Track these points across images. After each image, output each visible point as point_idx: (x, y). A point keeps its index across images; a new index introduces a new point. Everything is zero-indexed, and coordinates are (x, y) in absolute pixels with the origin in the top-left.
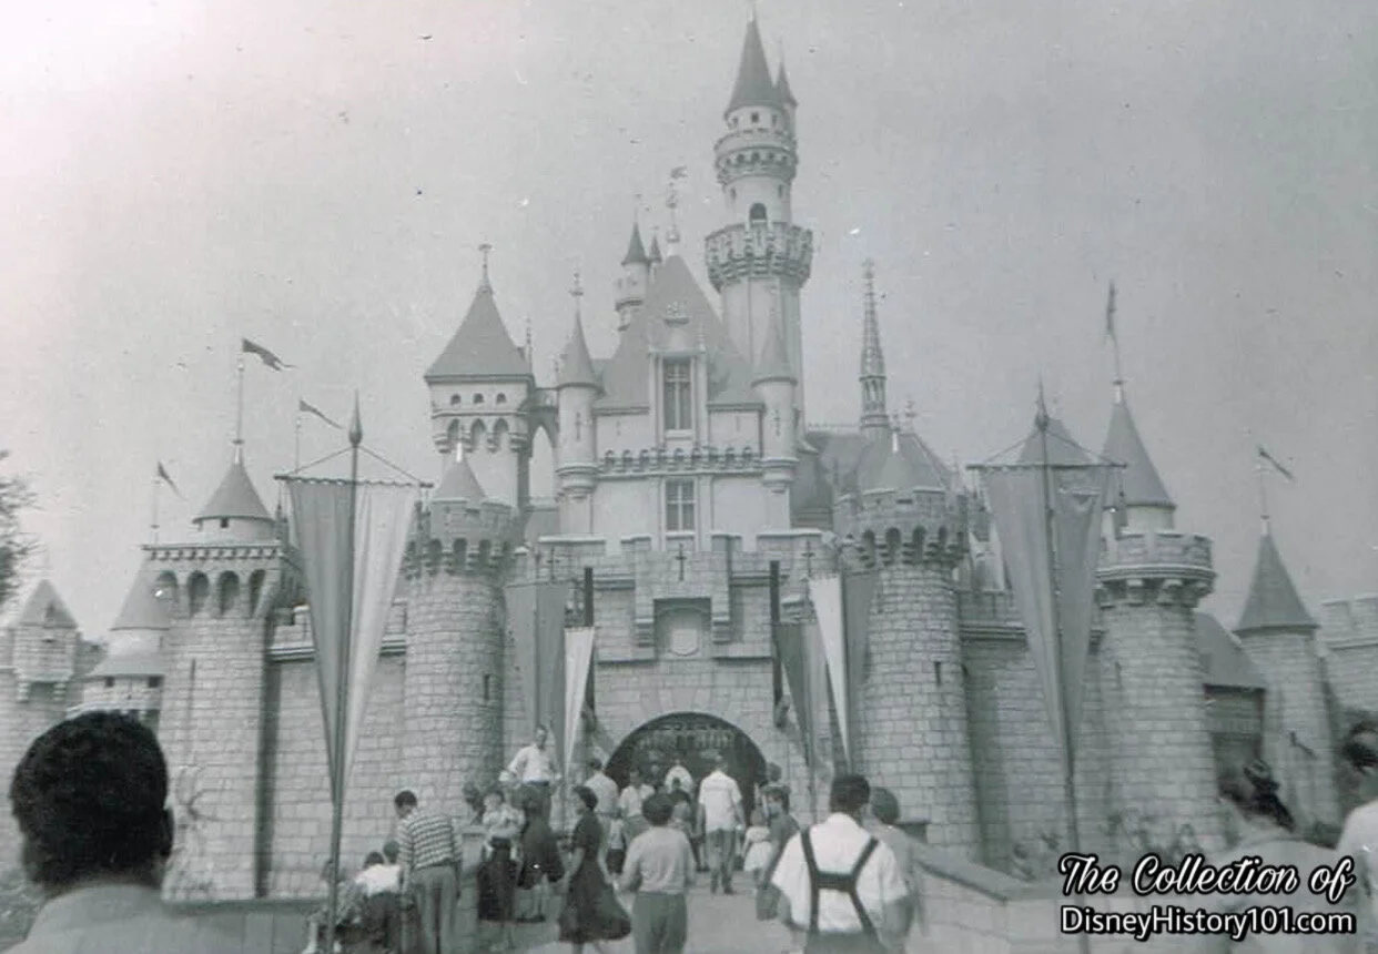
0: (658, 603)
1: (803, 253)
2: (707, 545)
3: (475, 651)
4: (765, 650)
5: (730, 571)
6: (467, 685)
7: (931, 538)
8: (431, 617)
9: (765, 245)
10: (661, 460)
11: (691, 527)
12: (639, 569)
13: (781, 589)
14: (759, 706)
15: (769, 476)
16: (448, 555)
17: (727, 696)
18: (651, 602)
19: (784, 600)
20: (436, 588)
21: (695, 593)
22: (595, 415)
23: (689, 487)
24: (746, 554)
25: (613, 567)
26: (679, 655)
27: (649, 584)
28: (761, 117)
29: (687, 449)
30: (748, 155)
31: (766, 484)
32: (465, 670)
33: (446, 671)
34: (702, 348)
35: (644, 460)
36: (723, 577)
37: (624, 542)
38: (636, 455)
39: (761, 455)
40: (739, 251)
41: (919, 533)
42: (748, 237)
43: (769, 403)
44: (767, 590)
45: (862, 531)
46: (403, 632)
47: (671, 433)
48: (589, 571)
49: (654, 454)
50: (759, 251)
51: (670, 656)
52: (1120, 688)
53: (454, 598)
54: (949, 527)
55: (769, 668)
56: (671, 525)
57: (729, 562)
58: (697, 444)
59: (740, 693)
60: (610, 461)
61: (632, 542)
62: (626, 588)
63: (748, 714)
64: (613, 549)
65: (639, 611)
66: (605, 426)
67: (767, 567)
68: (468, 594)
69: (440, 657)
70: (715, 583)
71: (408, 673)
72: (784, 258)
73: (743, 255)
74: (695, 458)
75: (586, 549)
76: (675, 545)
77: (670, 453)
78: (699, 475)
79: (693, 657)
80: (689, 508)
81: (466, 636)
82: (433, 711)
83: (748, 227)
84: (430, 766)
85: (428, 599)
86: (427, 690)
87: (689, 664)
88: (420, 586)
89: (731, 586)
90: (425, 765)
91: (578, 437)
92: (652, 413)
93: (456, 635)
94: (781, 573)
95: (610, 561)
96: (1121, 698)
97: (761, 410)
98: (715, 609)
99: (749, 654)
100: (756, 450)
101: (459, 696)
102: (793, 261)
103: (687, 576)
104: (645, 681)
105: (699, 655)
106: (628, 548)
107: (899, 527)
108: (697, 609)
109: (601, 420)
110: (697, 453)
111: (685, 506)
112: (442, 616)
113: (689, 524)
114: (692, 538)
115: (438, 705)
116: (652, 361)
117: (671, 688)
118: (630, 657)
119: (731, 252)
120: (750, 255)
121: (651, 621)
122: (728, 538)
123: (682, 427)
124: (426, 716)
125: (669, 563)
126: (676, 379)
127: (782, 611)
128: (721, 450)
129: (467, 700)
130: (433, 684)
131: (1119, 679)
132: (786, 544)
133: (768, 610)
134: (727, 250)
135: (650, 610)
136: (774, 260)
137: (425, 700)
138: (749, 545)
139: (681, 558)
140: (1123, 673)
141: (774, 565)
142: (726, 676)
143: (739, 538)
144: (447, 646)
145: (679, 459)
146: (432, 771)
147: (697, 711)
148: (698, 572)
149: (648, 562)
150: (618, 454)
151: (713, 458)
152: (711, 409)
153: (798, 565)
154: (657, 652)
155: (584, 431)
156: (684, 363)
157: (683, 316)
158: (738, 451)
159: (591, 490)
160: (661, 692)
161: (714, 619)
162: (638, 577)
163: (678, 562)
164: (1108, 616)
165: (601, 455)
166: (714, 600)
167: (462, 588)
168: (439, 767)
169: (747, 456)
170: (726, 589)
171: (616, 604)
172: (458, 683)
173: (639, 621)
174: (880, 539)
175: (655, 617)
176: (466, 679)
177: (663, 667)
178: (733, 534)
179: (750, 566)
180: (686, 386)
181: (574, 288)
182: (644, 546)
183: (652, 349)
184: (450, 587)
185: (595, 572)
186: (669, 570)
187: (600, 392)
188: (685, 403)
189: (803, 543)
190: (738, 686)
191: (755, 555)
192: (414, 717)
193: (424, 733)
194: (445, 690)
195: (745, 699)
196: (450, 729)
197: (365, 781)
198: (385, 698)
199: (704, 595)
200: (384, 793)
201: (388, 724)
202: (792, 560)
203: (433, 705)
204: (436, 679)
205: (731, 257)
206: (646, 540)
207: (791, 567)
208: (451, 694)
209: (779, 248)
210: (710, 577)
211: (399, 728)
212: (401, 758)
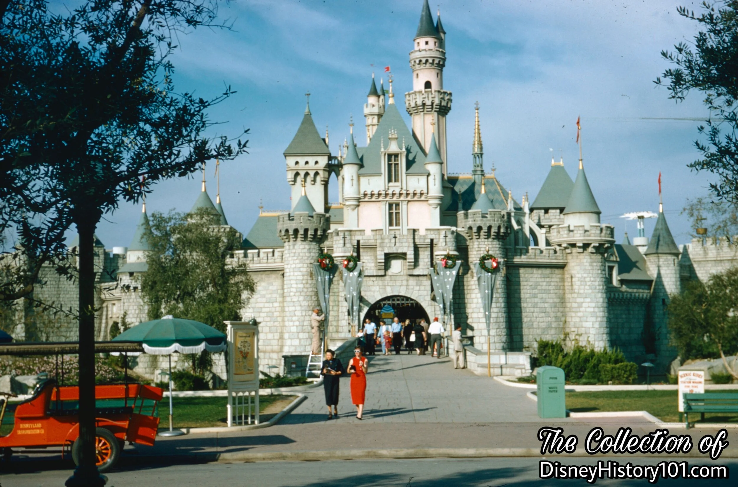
0: (386, 255)
1: (448, 103)
2: (405, 232)
4: (427, 272)
5: (414, 243)
7: (495, 229)
8: (295, 258)
9: (431, 100)
10: (387, 194)
12: (379, 241)
13: (435, 249)
14: (425, 293)
15: (431, 202)
16: (301, 234)
17: (413, 289)
18: (383, 253)
19: (435, 253)
20: (296, 247)
21: (400, 251)
22: (359, 176)
23: (397, 205)
24: (421, 236)
25: (368, 239)
26: (394, 273)
27: (383, 247)
28: (429, 43)
29: (397, 191)
30: (424, 61)
31: (430, 205)
33: (301, 278)
34: (404, 149)
35: (379, 195)
36: (412, 245)
37: (372, 231)
38: (376, 192)
39: (428, 193)
40: (419, 103)
41: (490, 228)
42: (424, 96)
43: (431, 173)
44: (429, 249)
45: (468, 226)
46: (282, 262)
47: (391, 184)
48: (358, 242)
49: (384, 192)
51: (390, 274)
52: (572, 285)
53: (303, 251)
55: (429, 279)
56: (391, 224)
57: (414, 239)
58: (402, 188)
59: (418, 288)
60: (365, 195)
61: (376, 230)
62: (372, 248)
63: (420, 296)
64: (368, 233)
65: (378, 257)
66: (363, 180)
67: (429, 241)
68: (310, 249)
69: (300, 274)
70: (409, 247)
71: (285, 278)
72: (439, 105)
73: (421, 104)
74: (401, 194)
75: (357, 233)
76: (393, 232)
77: (390, 192)
78: (402, 201)
79: (399, 274)
80: (397, 214)
81: (309, 265)
82: (297, 294)
83: (423, 92)
85: (294, 251)
86: (295, 286)
87: (398, 277)
88: (289, 246)
89: (415, 248)
91: (352, 185)
92: (383, 176)
93: (305, 265)
94: (435, 243)
95: (367, 237)
96: (572, 289)
97: (428, 175)
98: (408, 256)
99: (421, 273)
100: (425, 191)
101: (307, 288)
102: (443, 106)
103: (397, 244)
104: (380, 283)
105: (402, 273)
106: (374, 233)
107: (482, 225)
108: (402, 256)
109: (362, 179)
110: (401, 192)
112: (299, 257)
113: (397, 224)
114: (399, 230)
115: (299, 292)
116: (383, 154)
117: (390, 285)
118: (375, 274)
119: (416, 102)
120: (424, 105)
121: (383, 261)
122: (414, 231)
123: (395, 181)
124: (294, 295)
125: (391, 239)
126: (393, 162)
127: (434, 257)
128: (411, 191)
130: (297, 284)
131: (572, 281)
132: (436, 232)
133: (429, 256)
134: (414, 101)
135: (383, 257)
136: (434, 106)
137: (294, 290)
138: (422, 232)
139: (395, 237)
140: (573, 279)
141: (432, 240)
142: (412, 281)
143: (418, 230)
144: (302, 269)
145: (394, 194)
147: (400, 294)
148: (402, 243)
149: (382, 239)
150: (369, 192)
151: (408, 194)
152: (407, 174)
153: (441, 240)
154: (386, 272)
155: (355, 182)
156: (396, 155)
157: (396, 136)
158: (418, 191)
159: (358, 206)
160: (387, 287)
161: (408, 260)
162: (378, 244)
163: (394, 239)
164: (569, 257)
165: (362, 192)
166: (408, 253)
167: (307, 247)
169: (422, 194)
170: (413, 249)
171: (369, 254)
172: (307, 283)
173: (379, 261)
174: (475, 229)
175: (385, 259)
177: (387, 278)
178: (416, 228)
179: (422, 241)
180: (396, 165)
183: (383, 150)
184: (302, 247)
185: (361, 242)
186: (390, 242)
187: (361, 166)
188: (396, 171)
189: (443, 232)
190: (417, 285)
191: (424, 236)
192: (290, 296)
193: (294, 302)
194: (302, 286)
195: (419, 290)
196: (304, 300)
197: (268, 319)
198: (275, 288)
199: (404, 251)
200: (276, 324)
201: (276, 298)
202: (439, 238)
203: (297, 292)
204: (298, 282)
205: (416, 104)
206: (382, 230)
207: (439, 241)
208: (304, 287)
209: (437, 101)
210: (407, 244)
211: (281, 299)
212: (283, 311)
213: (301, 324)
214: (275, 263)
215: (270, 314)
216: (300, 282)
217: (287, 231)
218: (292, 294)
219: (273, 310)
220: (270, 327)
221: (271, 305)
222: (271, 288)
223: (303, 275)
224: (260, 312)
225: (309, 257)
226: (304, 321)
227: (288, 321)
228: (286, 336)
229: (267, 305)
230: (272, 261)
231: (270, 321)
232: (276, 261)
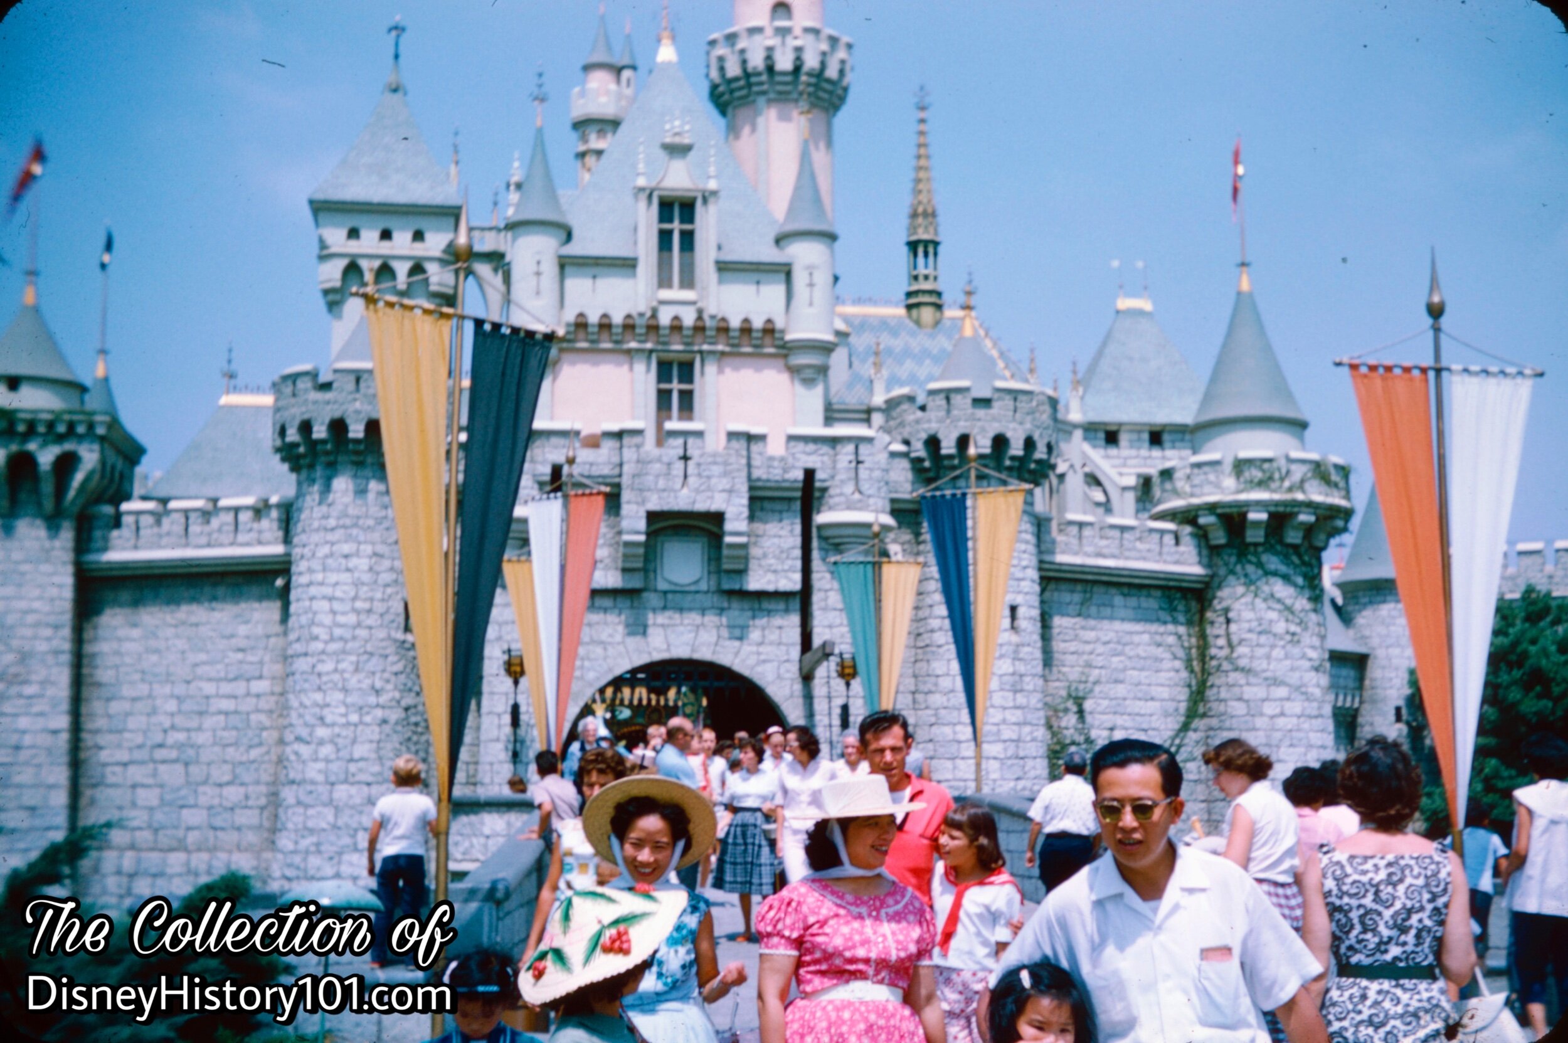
0: (652, 516)
1: (842, 72)
2: (721, 443)
3: (392, 569)
4: (792, 582)
5: (750, 477)
6: (382, 615)
7: (1016, 449)
8: (332, 522)
9: (791, 57)
10: (653, 328)
11: (690, 418)
12: (628, 469)
13: (817, 505)
14: (781, 654)
15: (796, 360)
16: (357, 441)
17: (738, 641)
18: (643, 514)
19: (820, 519)
20: (336, 484)
21: (701, 506)
22: (564, 265)
23: (688, 368)
24: (771, 458)
25: (591, 464)
26: (676, 584)
27: (643, 491)
29: (689, 318)
31: (792, 369)
32: (379, 595)
33: (352, 594)
34: (712, 185)
35: (629, 326)
36: (743, 488)
38: (617, 319)
39: (787, 331)
40: (757, 61)
41: (1000, 442)
42: (770, 44)
43: (798, 266)
44: (798, 505)
45: (924, 436)
46: (286, 541)
47: (665, 294)
48: (557, 470)
49: (642, 321)
50: (784, 63)
51: (662, 585)
52: (1229, 645)
53: (361, 498)
54: (1036, 437)
55: (796, 604)
57: (749, 465)
58: (700, 312)
59: (756, 636)
61: (619, 434)
63: (764, 661)
65: (626, 525)
67: (799, 475)
69: (345, 577)
70: (731, 492)
71: (293, 595)
72: (819, 74)
73: (761, 68)
74: (699, 328)
75: (554, 439)
76: (679, 440)
77: (665, 318)
78: (701, 352)
79: (693, 588)
80: (687, 395)
81: (381, 549)
82: (334, 647)
83: (769, 31)
84: (329, 719)
86: (324, 619)
87: (690, 597)
89: (752, 499)
90: (322, 718)
91: (538, 293)
92: (641, 269)
93: (368, 549)
94: (818, 484)
96: (1229, 658)
97: (788, 273)
98: (728, 526)
99: (771, 588)
100: (779, 324)
101: (370, 628)
102: (829, 81)
103: (692, 482)
104: (627, 617)
105: (702, 586)
106: (614, 442)
107: (973, 433)
108: (707, 526)
109: (571, 272)
110: (700, 324)
111: (682, 393)
112: (348, 522)
113: (688, 416)
114: (699, 434)
115: (341, 639)
116: (643, 197)
117: (663, 626)
118: (613, 584)
119: (744, 62)
120: (770, 69)
121: (642, 538)
122: (751, 438)
123: (682, 288)
125: (669, 464)
126: (676, 226)
127: (815, 533)
128: (735, 323)
129: (381, 634)
130: (334, 613)
131: (1228, 635)
132: (825, 449)
133: (798, 532)
134: (739, 60)
135: (642, 525)
136: (804, 78)
137: (323, 634)
138: (776, 447)
139: (685, 458)
140: (1234, 627)
141: (810, 474)
142: (738, 614)
143: (762, 438)
145: (676, 327)
146: (333, 725)
147: (698, 656)
148: (709, 477)
149: (638, 463)
150: (593, 318)
151: (723, 329)
152: (722, 268)
153: (841, 475)
154: (646, 578)
155: (550, 282)
156: (687, 204)
157: (686, 141)
158: (758, 323)
160: (651, 632)
161: (728, 539)
162: (626, 480)
163: (681, 464)
165: (570, 316)
166: (728, 516)
168: (343, 720)
169: (768, 332)
170: (745, 501)
172: (369, 611)
173: (626, 537)
174: (947, 447)
175: (649, 534)
176: (379, 607)
177: (653, 599)
178: (755, 430)
179: (777, 473)
180: (688, 235)
181: (536, 91)
182: (636, 440)
183: (641, 182)
185: (566, 470)
186: (668, 474)
187: (566, 234)
188: (685, 254)
189: (850, 448)
190: (753, 628)
191: (782, 459)
192: (306, 654)
193: (319, 675)
194: (352, 619)
195: (761, 644)
196: (357, 670)
197: (230, 736)
198: (260, 630)
199: (715, 506)
200: (254, 753)
201: (261, 663)
202: (834, 468)
203: (332, 639)
204: (337, 606)
205: (745, 70)
206: (639, 432)
207: (833, 477)
208: (359, 625)
209: (811, 62)
210: (725, 483)
211: (278, 668)
212: (284, 709)
213: (344, 754)
214: (260, 543)
215: (234, 720)
216: (347, 607)
217: (306, 427)
218: (318, 646)
219: (248, 704)
220: (235, 764)
221: (240, 688)
222: (243, 630)
223: (357, 584)
224: (201, 713)
225: (379, 521)
226: (354, 741)
227: (298, 739)
228: (289, 795)
229: (226, 688)
230: (253, 535)
231: (236, 744)
232: (267, 536)
